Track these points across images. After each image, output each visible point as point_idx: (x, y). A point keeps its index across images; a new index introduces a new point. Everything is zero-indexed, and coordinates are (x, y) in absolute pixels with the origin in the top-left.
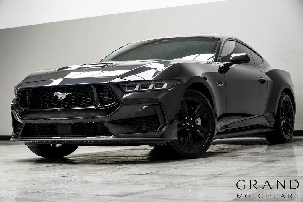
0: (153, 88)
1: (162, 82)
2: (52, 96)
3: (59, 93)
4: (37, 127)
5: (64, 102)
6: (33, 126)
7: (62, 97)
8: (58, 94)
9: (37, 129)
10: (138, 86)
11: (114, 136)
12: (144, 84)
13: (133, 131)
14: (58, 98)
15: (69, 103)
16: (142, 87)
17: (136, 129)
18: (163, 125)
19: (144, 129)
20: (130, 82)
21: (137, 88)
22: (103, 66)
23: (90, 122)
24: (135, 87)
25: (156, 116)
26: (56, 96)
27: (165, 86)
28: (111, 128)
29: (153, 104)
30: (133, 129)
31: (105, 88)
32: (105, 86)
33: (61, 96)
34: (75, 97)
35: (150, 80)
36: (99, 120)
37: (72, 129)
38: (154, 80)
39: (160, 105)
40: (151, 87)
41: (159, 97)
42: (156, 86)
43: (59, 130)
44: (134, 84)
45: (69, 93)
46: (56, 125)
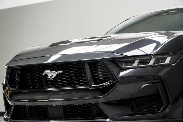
0: (154, 63)
1: (165, 56)
2: (42, 75)
3: (49, 71)
4: (27, 109)
5: (54, 82)
6: (23, 108)
7: (52, 76)
8: (48, 73)
9: (27, 112)
10: (137, 62)
11: (110, 119)
12: (144, 59)
13: (132, 113)
14: (48, 77)
15: (60, 82)
16: (142, 62)
17: (135, 111)
18: (166, 105)
19: (144, 110)
20: (128, 57)
21: (135, 64)
22: (99, 40)
23: (83, 104)
24: (134, 62)
25: (158, 95)
26: (46, 75)
27: (168, 61)
28: (106, 109)
29: (154, 81)
30: (132, 110)
31: (100, 64)
32: (99, 62)
33: (51, 74)
34: (67, 75)
35: (150, 55)
36: (92, 101)
37: (64, 111)
38: (156, 55)
39: (162, 82)
40: (151, 63)
41: (161, 74)
42: (158, 60)
43: (51, 112)
44: (132, 59)
45: (59, 72)
46: (47, 107)
